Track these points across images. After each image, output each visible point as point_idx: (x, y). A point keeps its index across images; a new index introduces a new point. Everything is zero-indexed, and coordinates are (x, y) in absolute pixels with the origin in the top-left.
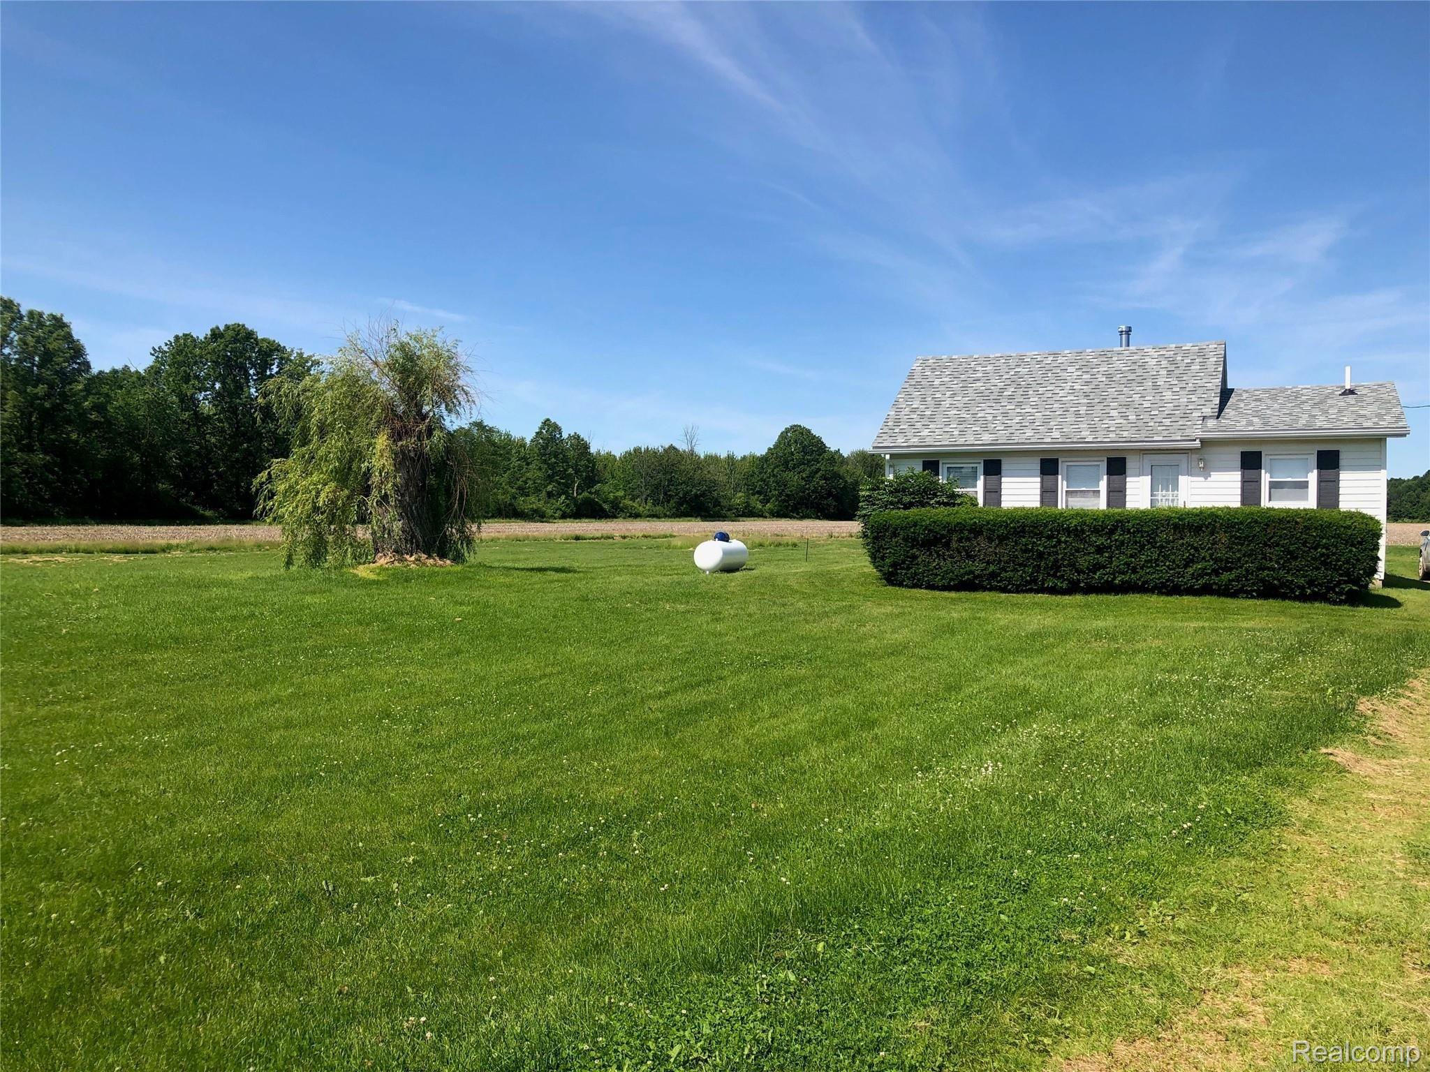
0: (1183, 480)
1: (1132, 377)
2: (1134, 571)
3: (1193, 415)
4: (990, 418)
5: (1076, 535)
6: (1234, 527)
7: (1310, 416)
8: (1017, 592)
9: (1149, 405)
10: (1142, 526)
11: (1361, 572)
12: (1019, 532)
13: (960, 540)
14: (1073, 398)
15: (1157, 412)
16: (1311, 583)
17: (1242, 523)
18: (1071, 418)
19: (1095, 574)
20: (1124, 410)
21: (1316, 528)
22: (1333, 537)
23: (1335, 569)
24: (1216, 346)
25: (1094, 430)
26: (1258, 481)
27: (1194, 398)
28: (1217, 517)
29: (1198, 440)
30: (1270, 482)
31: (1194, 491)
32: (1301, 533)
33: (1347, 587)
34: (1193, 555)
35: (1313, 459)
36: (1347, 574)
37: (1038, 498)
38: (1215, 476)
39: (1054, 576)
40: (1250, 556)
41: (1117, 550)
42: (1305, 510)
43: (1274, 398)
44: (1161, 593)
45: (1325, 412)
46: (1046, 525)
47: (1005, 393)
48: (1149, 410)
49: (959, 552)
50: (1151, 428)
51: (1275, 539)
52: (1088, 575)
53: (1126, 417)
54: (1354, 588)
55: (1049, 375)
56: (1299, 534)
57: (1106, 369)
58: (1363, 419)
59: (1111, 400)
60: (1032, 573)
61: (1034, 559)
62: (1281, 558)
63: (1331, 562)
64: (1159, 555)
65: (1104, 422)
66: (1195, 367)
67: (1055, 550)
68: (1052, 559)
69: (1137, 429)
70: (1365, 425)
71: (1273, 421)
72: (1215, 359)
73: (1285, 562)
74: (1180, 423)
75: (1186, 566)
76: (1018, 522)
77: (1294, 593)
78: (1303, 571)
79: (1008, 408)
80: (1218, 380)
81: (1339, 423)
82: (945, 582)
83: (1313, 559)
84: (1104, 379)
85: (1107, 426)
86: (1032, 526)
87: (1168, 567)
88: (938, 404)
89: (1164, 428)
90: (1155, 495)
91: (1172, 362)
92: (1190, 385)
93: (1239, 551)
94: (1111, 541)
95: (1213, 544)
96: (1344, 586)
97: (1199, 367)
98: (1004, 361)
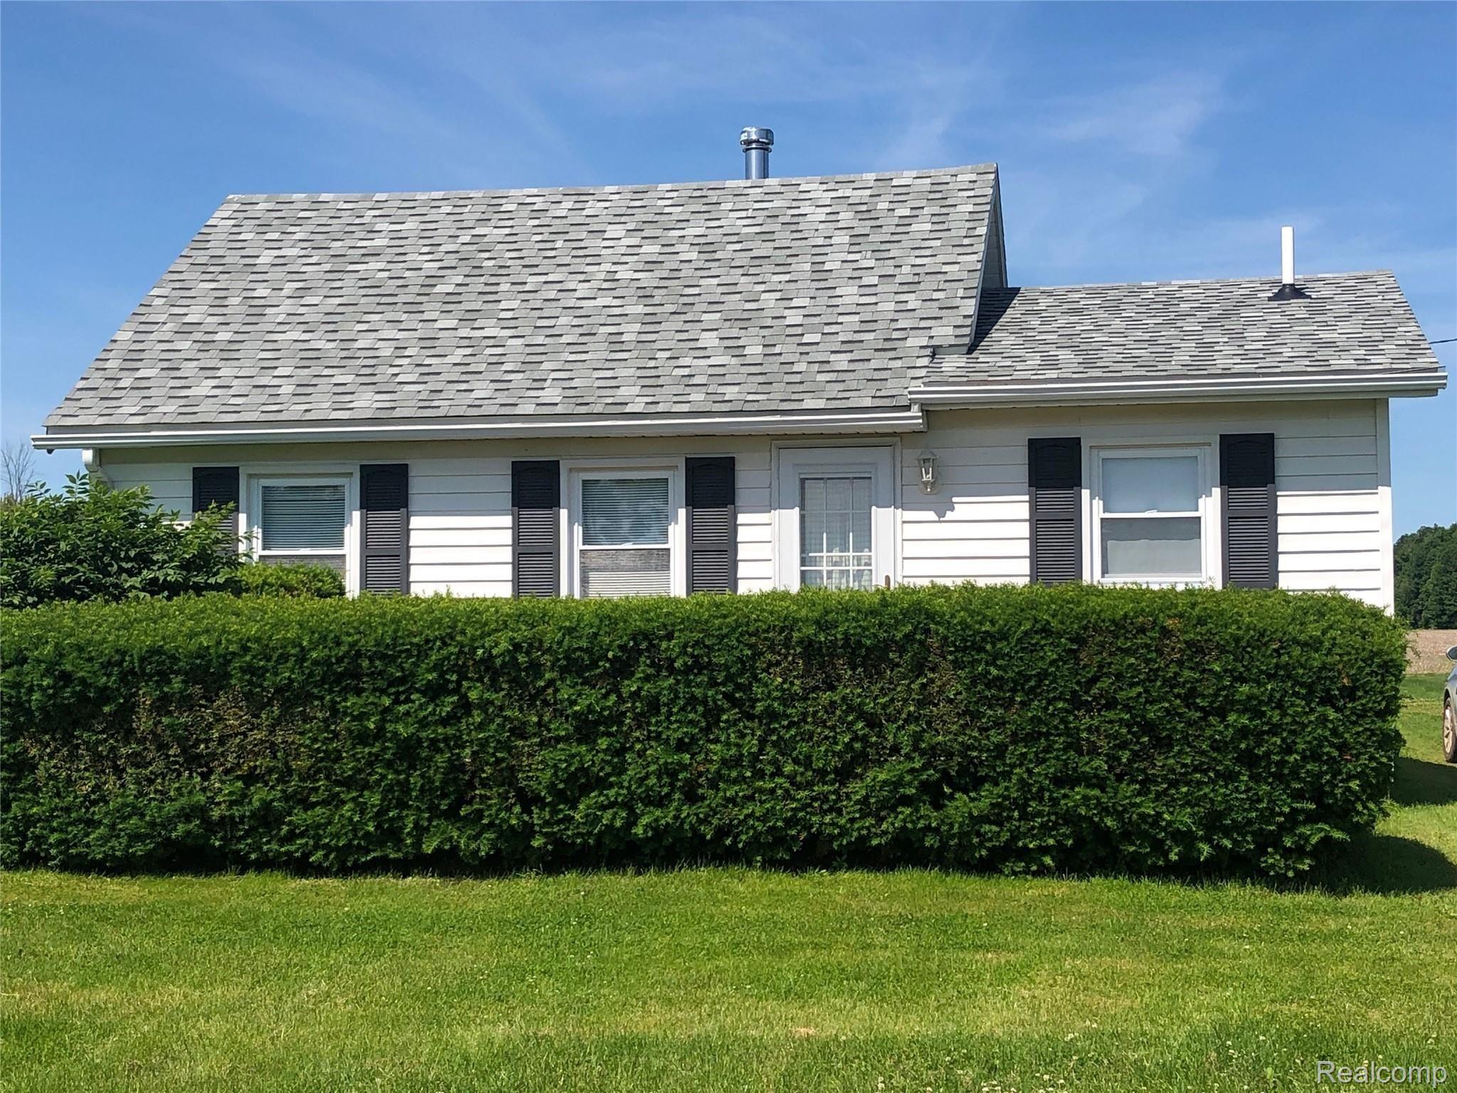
0: (883, 519)
1: (765, 249)
2: (692, 797)
3: (909, 342)
4: (386, 350)
5: (514, 681)
6: (981, 649)
7: (1202, 345)
8: (344, 871)
9: (799, 320)
10: (710, 648)
11: (1354, 785)
12: (340, 678)
13: (161, 705)
14: (608, 301)
15: (817, 338)
16: (1213, 823)
17: (1004, 636)
18: (597, 351)
19: (574, 807)
20: (735, 333)
21: (1222, 650)
22: (1271, 677)
23: (1279, 777)
24: (973, 177)
25: (651, 382)
26: (1073, 519)
27: (913, 301)
28: (931, 616)
29: (915, 408)
30: (1103, 520)
31: (911, 549)
32: (1180, 663)
33: (1314, 834)
34: (864, 739)
35: (1211, 460)
36: (1318, 794)
37: (507, 572)
38: (965, 508)
39: (451, 814)
40: (1031, 738)
41: (639, 727)
42: (1190, 592)
43: (1115, 308)
44: (771, 864)
45: (1237, 336)
46: (422, 651)
47: (437, 289)
48: (799, 330)
49: (162, 747)
50: (797, 378)
51: (1104, 683)
52: (554, 812)
53: (737, 350)
54: (1337, 835)
55: (559, 244)
56: (1173, 668)
57: (701, 231)
58: (1330, 351)
59: (705, 307)
60: (382, 812)
61: (389, 765)
62: (1123, 746)
63: (1268, 754)
64: (763, 742)
65: (681, 362)
66: (922, 227)
67: (450, 731)
68: (440, 760)
69: (761, 379)
70: (1336, 363)
71: (1109, 356)
72: (971, 208)
73: (1135, 756)
74: (873, 364)
75: (844, 774)
76: (338, 644)
77: (1165, 854)
78: (1187, 784)
79: (439, 325)
80: (975, 257)
81: (1270, 361)
82: (118, 846)
83: (1215, 746)
84: (694, 256)
85: (686, 372)
86: (383, 657)
87: (791, 778)
88: (257, 311)
89: (832, 376)
90: (815, 561)
91: (866, 213)
92: (906, 269)
93: (999, 724)
94: (622, 701)
95: (920, 704)
96: (1306, 830)
97: (929, 227)
98: (449, 209)
